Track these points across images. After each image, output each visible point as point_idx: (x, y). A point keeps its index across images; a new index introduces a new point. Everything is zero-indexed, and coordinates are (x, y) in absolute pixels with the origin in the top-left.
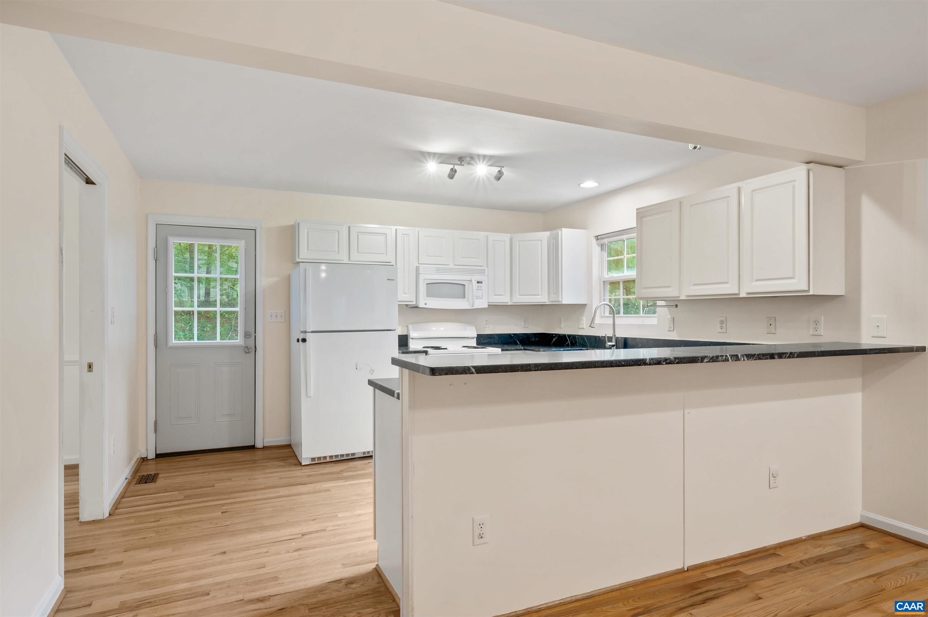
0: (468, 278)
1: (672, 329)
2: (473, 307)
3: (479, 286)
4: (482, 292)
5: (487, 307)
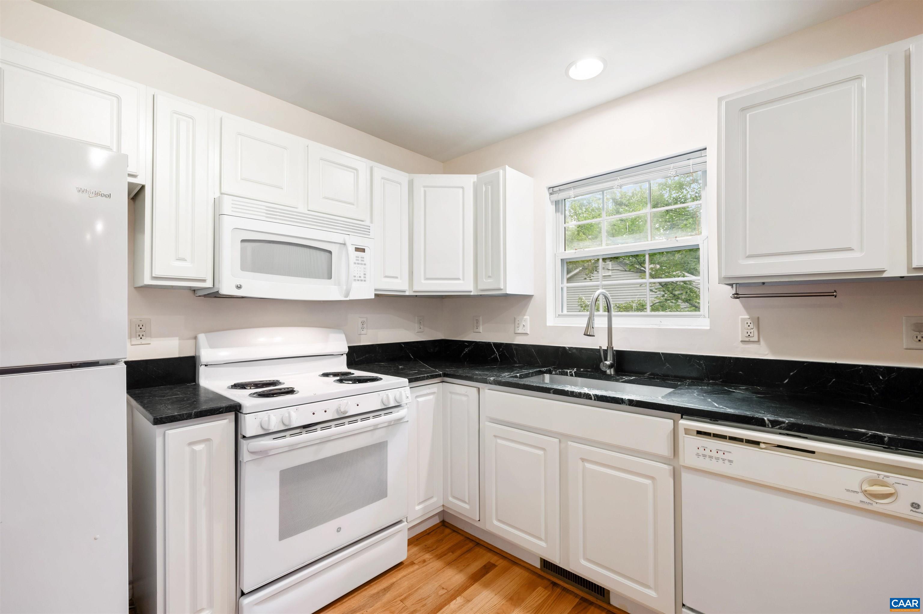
0: (339, 238)
1: (755, 339)
2: (347, 297)
3: (358, 257)
4: (365, 268)
5: (373, 297)
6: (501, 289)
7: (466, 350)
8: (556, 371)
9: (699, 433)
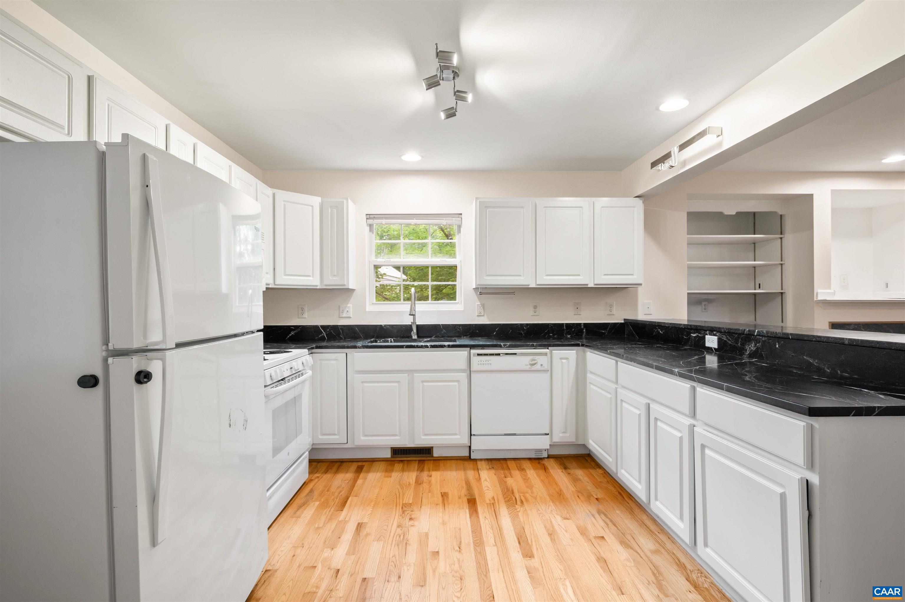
1: (482, 314)
6: (344, 285)
7: (292, 333)
8: (380, 340)
9: (478, 355)
